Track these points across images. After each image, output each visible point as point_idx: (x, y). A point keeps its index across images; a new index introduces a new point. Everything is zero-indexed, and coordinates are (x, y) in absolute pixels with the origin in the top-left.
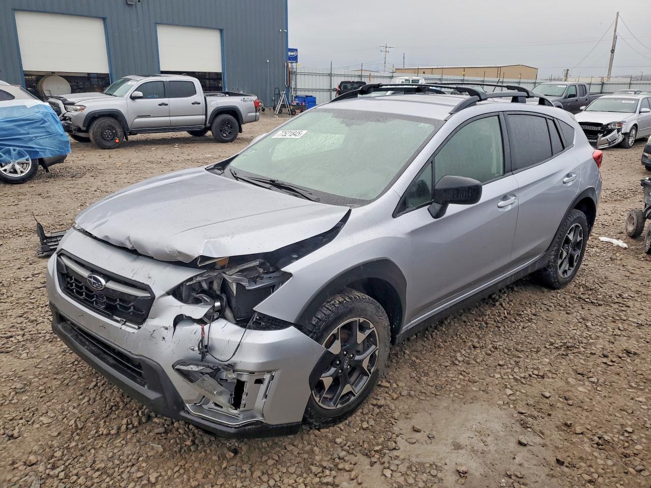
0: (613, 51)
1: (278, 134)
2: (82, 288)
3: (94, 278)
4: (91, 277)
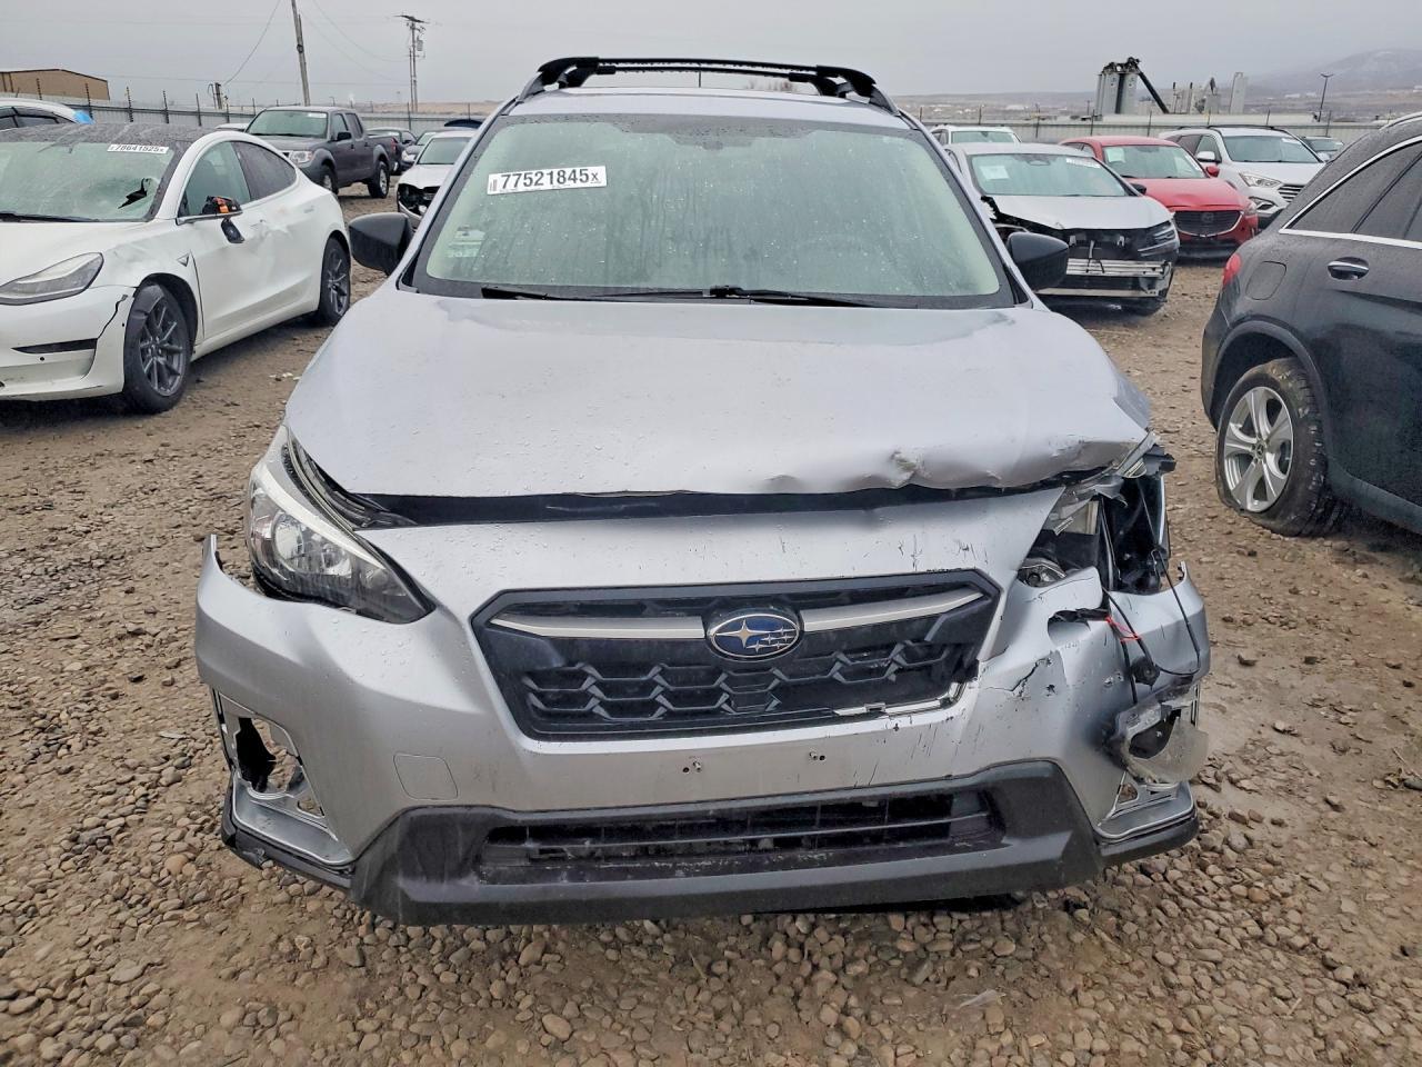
0: (300, 48)
1: (498, 183)
2: (652, 684)
3: (752, 624)
4: (736, 626)
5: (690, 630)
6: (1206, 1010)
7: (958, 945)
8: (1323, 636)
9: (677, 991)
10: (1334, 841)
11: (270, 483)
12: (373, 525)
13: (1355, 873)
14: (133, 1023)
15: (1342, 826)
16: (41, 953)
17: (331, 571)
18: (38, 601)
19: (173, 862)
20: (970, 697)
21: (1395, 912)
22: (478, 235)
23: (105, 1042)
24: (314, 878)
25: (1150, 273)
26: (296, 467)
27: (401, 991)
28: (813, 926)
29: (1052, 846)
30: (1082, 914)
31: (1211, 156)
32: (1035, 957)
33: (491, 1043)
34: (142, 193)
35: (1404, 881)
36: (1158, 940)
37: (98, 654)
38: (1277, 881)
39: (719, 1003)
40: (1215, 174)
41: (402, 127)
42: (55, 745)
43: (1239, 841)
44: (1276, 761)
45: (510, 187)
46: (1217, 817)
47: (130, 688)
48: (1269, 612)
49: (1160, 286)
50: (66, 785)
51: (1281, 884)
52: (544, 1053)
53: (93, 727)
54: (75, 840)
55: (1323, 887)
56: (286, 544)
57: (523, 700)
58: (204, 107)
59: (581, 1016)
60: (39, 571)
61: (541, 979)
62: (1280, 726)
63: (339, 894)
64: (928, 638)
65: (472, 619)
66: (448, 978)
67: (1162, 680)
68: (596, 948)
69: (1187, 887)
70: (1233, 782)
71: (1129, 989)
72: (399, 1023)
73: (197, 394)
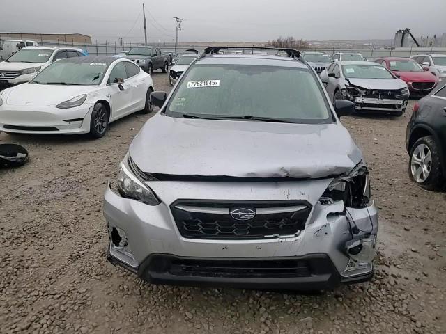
0: (145, 28)
1: (190, 84)
2: (215, 225)
3: (242, 211)
4: (238, 211)
5: (226, 212)
6: (372, 329)
7: (302, 304)
8: (434, 223)
9: (222, 309)
10: (423, 285)
11: (124, 167)
12: (148, 180)
13: (427, 295)
14: (83, 303)
15: (427, 281)
16: (62, 284)
17: (137, 191)
18: (65, 191)
19: (95, 264)
20: (302, 235)
21: (436, 307)
22: (183, 99)
23: (76, 308)
24: (131, 271)
25: (399, 103)
26: (130, 164)
27: (150, 302)
28: (261, 295)
29: (325, 278)
30: (341, 299)
31: (428, 63)
32: (324, 310)
33: (171, 318)
34: (98, 77)
35: (441, 298)
36: (362, 308)
37: (79, 207)
38: (402, 295)
39: (233, 313)
40: (427, 70)
41: (173, 51)
42: (67, 231)
43: (393, 283)
44: (410, 260)
45: (193, 86)
46: (387, 275)
47: (86, 217)
48: (418, 214)
49: (402, 107)
50: (70, 241)
51: (403, 296)
52: (185, 322)
53: (77, 226)
54: (71, 256)
55: (416, 298)
56: (127, 183)
57: (182, 227)
58: (117, 45)
59: (196, 313)
60: (66, 183)
61: (186, 303)
62: (413, 250)
63: (136, 276)
64: (291, 218)
65: (170, 206)
66: (162, 300)
67: (360, 233)
68: (202, 296)
69: (374, 294)
70: (395, 265)
71: (350, 321)
72: (149, 310)
73: (109, 133)
